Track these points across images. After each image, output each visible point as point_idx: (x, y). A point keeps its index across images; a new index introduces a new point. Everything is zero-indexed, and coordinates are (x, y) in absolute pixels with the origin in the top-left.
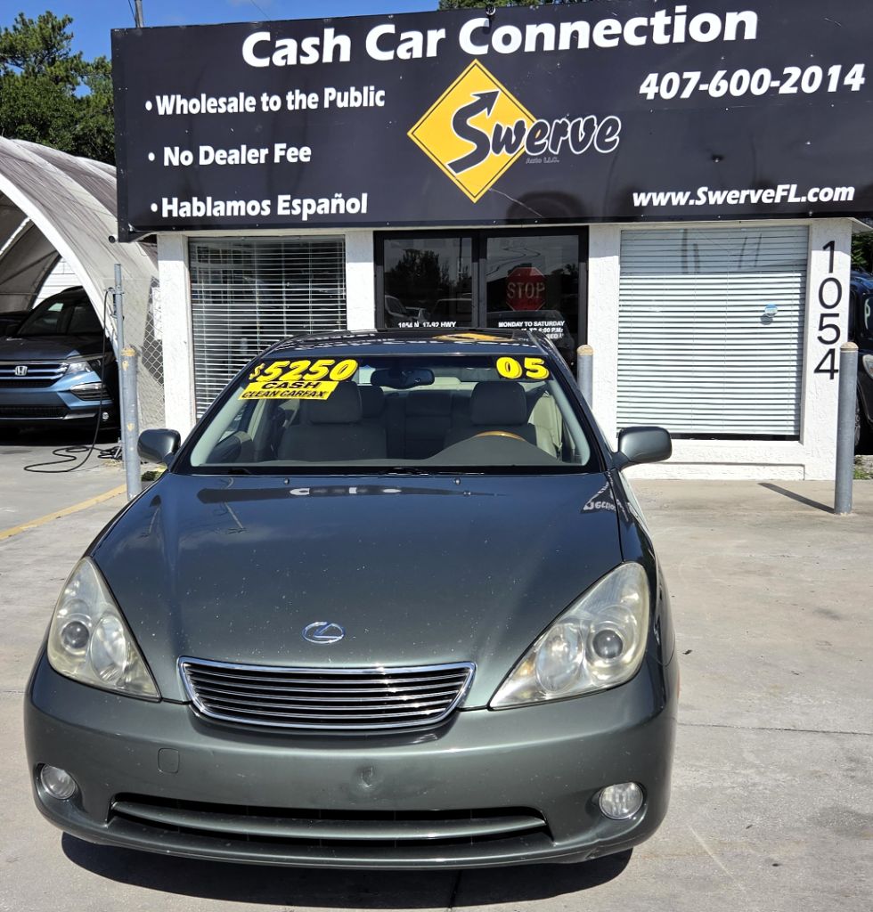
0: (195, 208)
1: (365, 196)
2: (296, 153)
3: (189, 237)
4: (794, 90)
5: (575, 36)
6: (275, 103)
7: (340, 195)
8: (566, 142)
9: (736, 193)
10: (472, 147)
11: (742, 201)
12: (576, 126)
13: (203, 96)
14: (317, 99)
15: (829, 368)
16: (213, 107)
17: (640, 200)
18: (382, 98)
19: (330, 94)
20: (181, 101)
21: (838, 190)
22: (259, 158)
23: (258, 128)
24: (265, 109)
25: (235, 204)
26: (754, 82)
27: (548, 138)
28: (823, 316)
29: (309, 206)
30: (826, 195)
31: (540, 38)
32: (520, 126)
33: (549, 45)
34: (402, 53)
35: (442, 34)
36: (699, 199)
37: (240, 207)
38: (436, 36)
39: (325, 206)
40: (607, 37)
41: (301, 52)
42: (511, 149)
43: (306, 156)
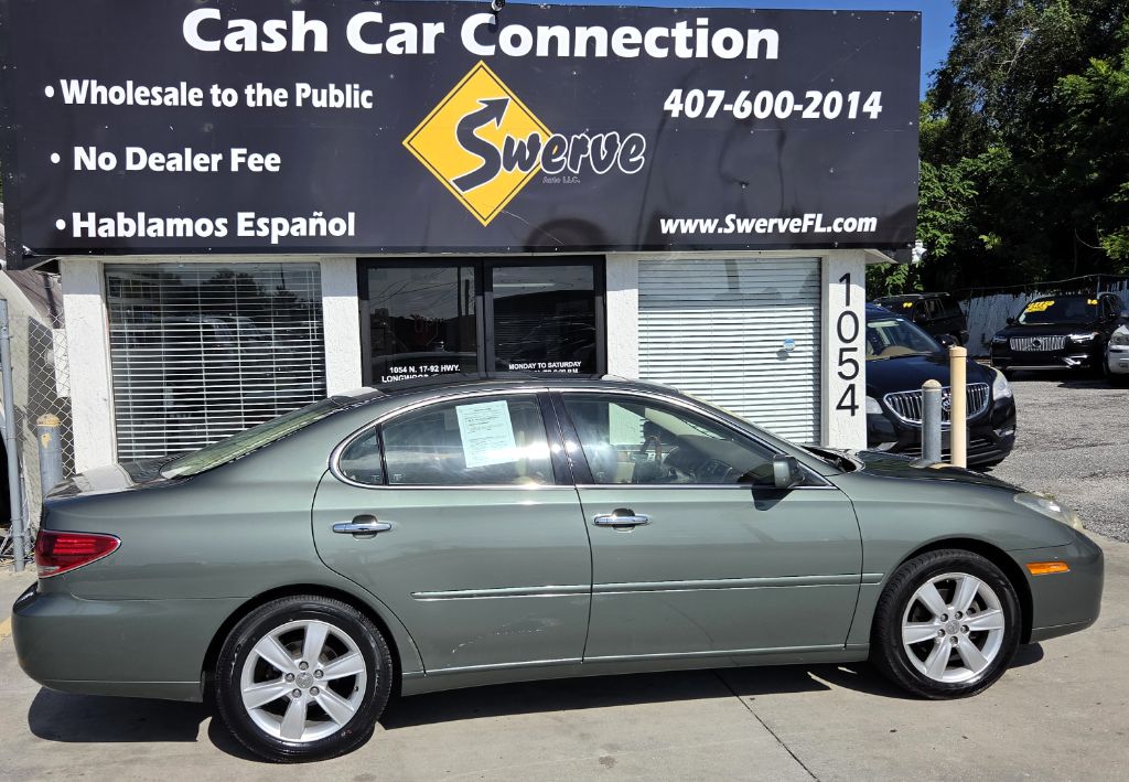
0: (121, 226)
1: (351, 216)
2: (261, 160)
3: (105, 264)
4: (817, 115)
5: (591, 42)
6: (230, 97)
7: (321, 214)
8: (586, 160)
9: (764, 220)
10: (479, 162)
11: (770, 230)
12: (597, 144)
13: (130, 84)
14: (285, 95)
15: (849, 404)
16: (143, 98)
17: (668, 227)
18: (369, 99)
19: (303, 91)
20: (95, 89)
21: (861, 220)
22: (210, 165)
23: (207, 127)
24: (216, 103)
25: (179, 222)
26: (777, 104)
27: (566, 155)
28: (842, 350)
29: (280, 227)
30: (850, 225)
31: (553, 42)
32: (534, 140)
33: (563, 51)
34: (392, 46)
35: (440, 28)
36: (728, 227)
37: (185, 226)
38: (433, 30)
39: (301, 227)
40: (627, 46)
41: (262, 37)
42: (525, 166)
43: (273, 165)
